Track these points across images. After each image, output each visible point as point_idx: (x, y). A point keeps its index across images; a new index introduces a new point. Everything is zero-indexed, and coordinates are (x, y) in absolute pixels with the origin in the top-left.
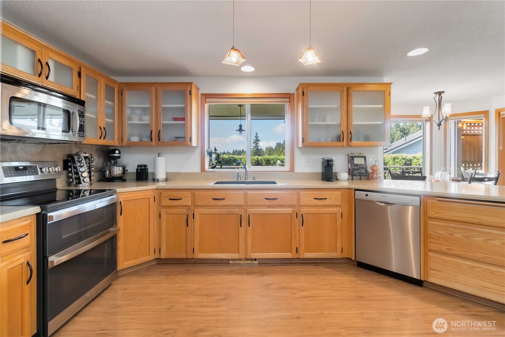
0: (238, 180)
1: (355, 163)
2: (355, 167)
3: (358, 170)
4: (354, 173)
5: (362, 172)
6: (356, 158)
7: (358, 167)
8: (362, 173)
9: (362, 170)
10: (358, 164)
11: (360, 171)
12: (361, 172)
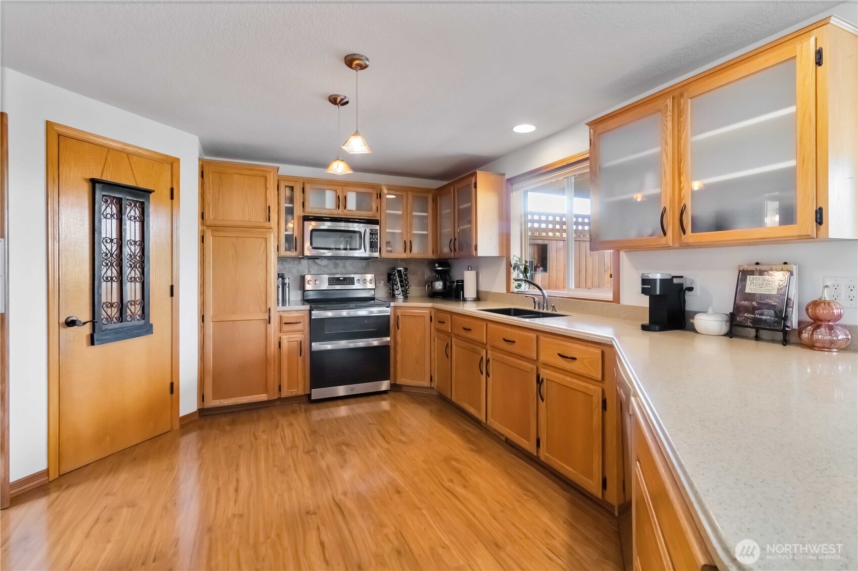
0: (535, 308)
1: (748, 290)
2: (746, 303)
3: (753, 310)
4: (738, 319)
5: (764, 317)
6: (752, 277)
7: (755, 303)
8: (765, 320)
9: (766, 311)
10: (755, 294)
11: (758, 316)
12: (761, 320)
